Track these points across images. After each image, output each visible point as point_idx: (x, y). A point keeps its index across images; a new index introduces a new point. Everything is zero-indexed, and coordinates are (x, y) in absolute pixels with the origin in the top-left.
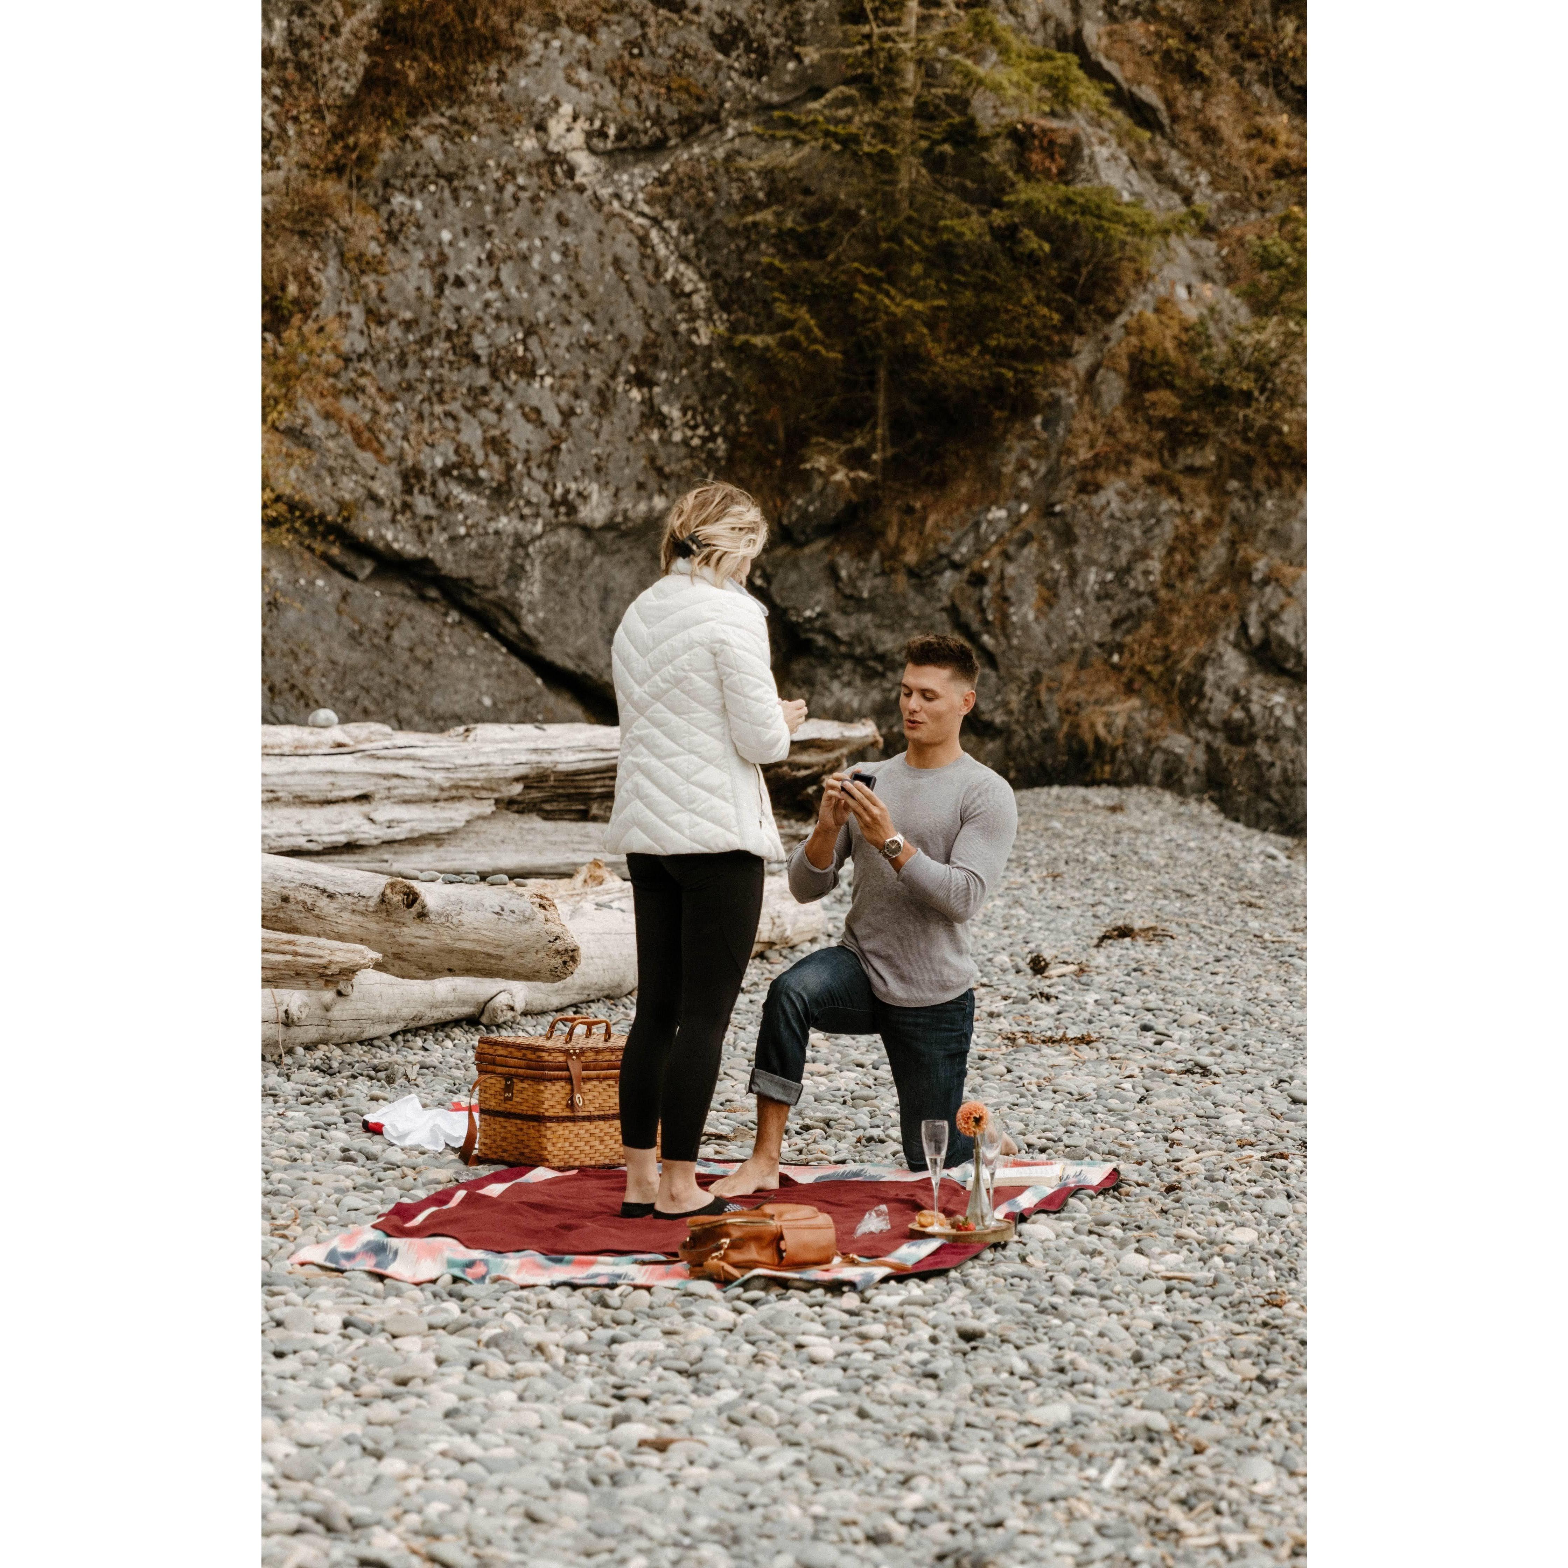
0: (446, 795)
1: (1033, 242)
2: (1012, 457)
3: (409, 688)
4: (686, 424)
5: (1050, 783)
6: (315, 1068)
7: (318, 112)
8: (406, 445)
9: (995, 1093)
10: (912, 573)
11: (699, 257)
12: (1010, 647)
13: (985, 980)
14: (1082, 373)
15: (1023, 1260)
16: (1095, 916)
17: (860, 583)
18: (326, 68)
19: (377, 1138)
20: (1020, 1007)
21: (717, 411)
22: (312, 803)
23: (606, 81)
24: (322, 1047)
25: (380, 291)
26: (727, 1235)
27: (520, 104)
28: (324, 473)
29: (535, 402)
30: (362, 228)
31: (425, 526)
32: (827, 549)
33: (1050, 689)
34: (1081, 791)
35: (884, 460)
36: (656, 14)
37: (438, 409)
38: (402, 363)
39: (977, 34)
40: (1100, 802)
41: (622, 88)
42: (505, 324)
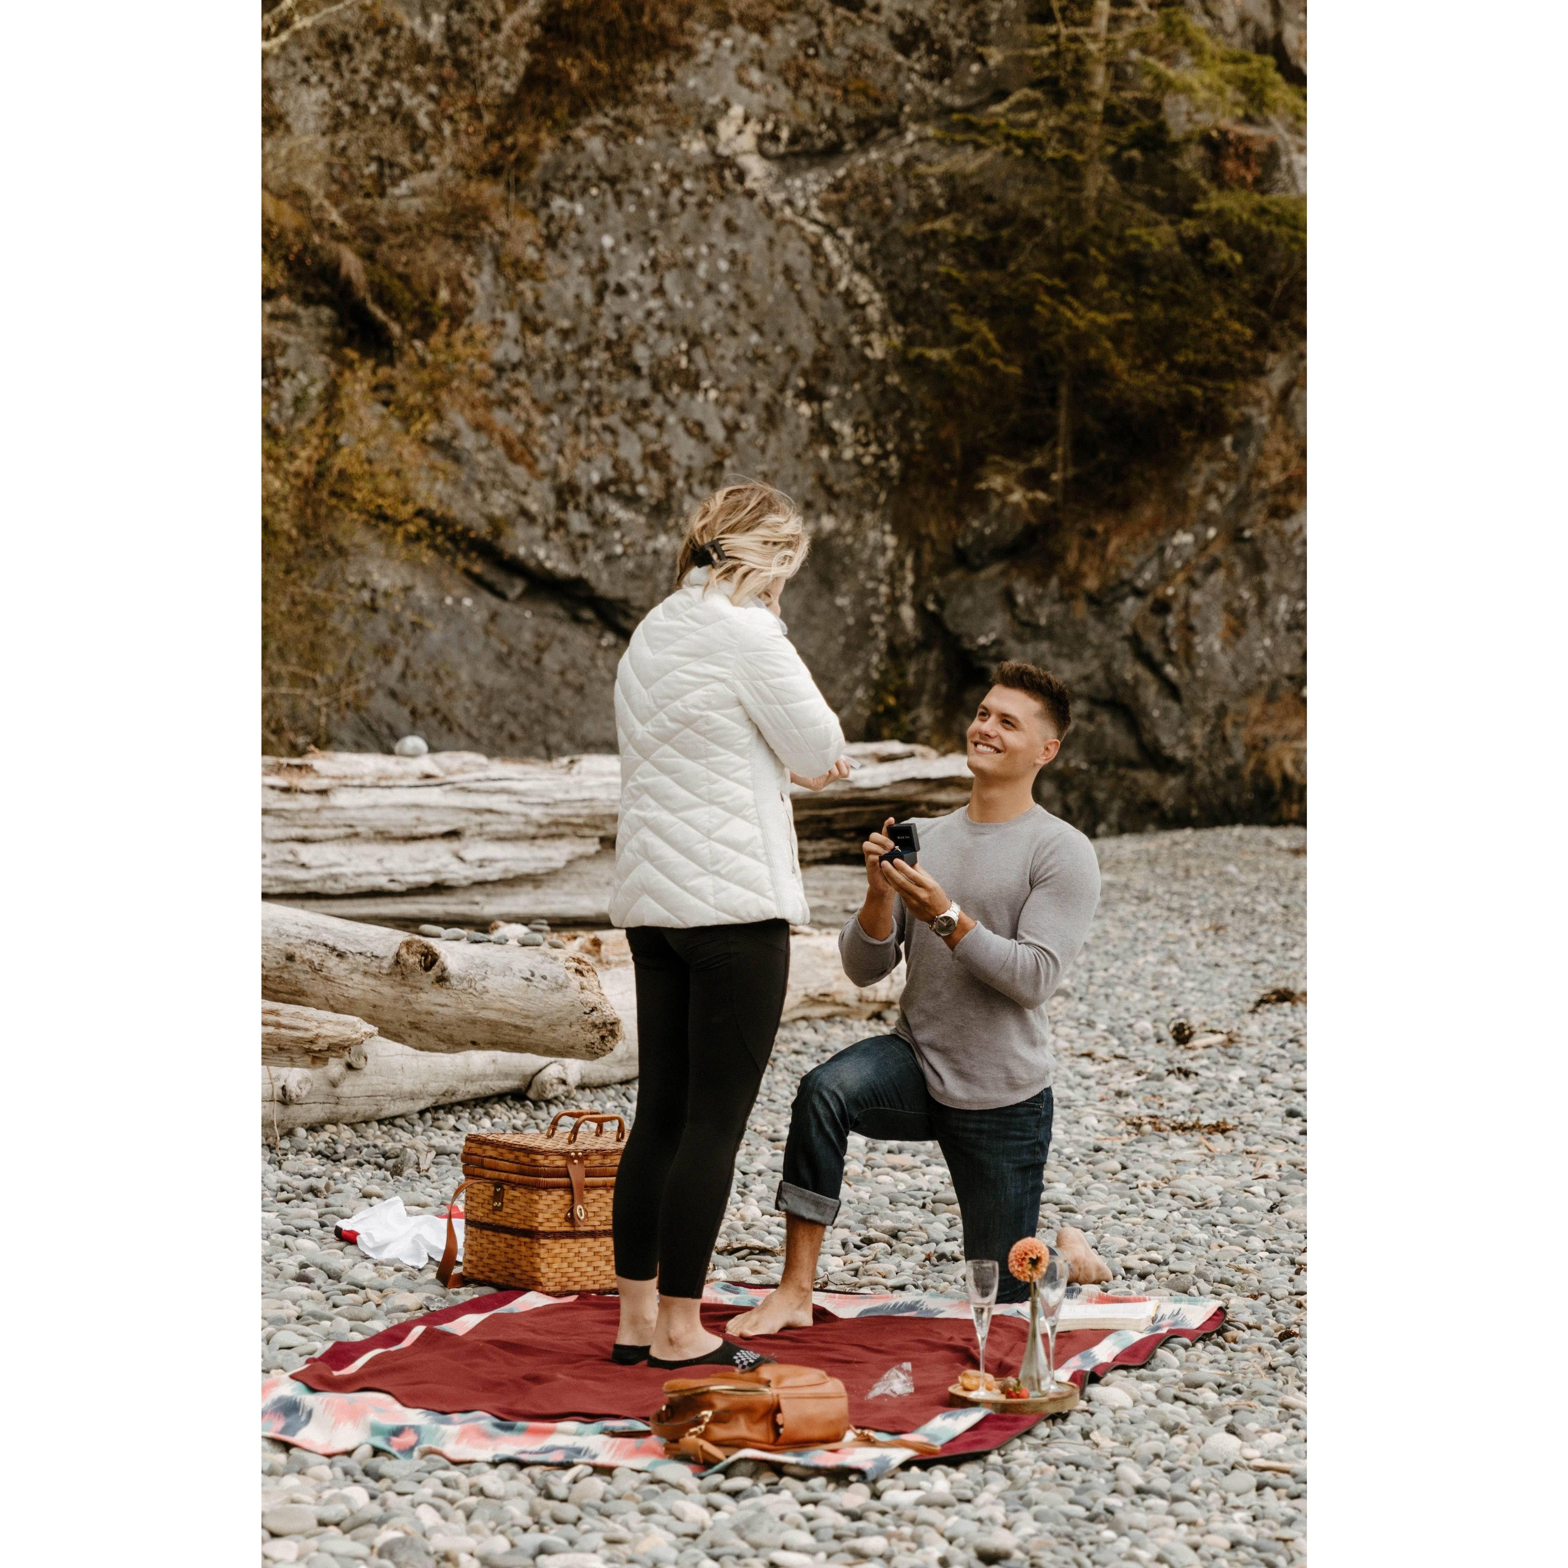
0: (544, 832)
1: (1223, 252)
2: (1201, 479)
3: (559, 713)
4: (858, 442)
5: (1233, 822)
6: (316, 1153)
7: (475, 111)
8: (560, 460)
9: (1103, 1196)
10: (1092, 599)
11: (874, 266)
12: (1195, 678)
13: (1121, 1051)
14: (1275, 392)
15: (1086, 1435)
16: (1255, 976)
17: (1037, 610)
18: (485, 66)
19: (350, 1249)
20: (1154, 1085)
21: (890, 428)
22: (396, 839)
23: (779, 82)
24: (331, 1128)
25: (537, 299)
26: (710, 1406)
27: (688, 105)
28: (473, 488)
29: (698, 416)
30: (519, 232)
31: (579, 544)
32: (1003, 573)
33: (1236, 724)
34: (1266, 832)
35: (1065, 481)
36: (833, 12)
37: (596, 422)
38: (559, 373)
39: (1169, 35)
40: (1284, 843)
41: (796, 90)
42: (668, 335)
